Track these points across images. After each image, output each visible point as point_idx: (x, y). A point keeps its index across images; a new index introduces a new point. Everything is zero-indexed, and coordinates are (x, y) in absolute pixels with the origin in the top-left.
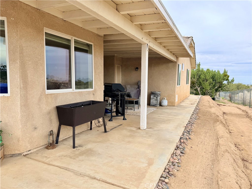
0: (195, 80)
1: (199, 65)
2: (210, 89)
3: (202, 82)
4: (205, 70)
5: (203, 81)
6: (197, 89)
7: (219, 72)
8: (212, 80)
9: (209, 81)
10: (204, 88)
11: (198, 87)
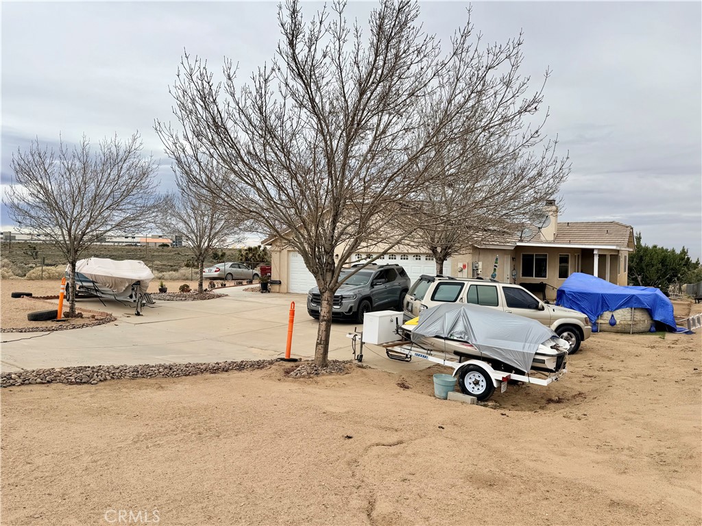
0: (634, 264)
1: (639, 239)
2: (659, 278)
3: (645, 268)
4: (650, 246)
5: (647, 266)
6: (637, 278)
7: (674, 251)
8: (660, 266)
9: (655, 267)
10: (647, 278)
11: (639, 275)
